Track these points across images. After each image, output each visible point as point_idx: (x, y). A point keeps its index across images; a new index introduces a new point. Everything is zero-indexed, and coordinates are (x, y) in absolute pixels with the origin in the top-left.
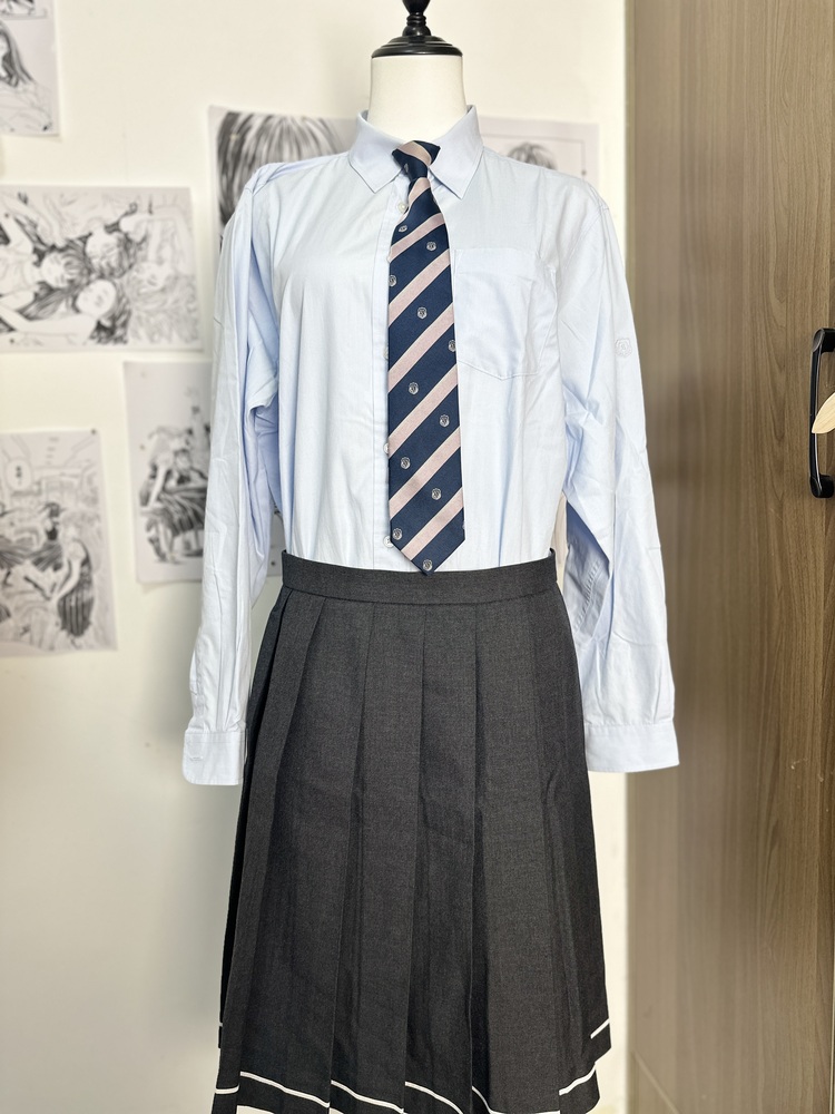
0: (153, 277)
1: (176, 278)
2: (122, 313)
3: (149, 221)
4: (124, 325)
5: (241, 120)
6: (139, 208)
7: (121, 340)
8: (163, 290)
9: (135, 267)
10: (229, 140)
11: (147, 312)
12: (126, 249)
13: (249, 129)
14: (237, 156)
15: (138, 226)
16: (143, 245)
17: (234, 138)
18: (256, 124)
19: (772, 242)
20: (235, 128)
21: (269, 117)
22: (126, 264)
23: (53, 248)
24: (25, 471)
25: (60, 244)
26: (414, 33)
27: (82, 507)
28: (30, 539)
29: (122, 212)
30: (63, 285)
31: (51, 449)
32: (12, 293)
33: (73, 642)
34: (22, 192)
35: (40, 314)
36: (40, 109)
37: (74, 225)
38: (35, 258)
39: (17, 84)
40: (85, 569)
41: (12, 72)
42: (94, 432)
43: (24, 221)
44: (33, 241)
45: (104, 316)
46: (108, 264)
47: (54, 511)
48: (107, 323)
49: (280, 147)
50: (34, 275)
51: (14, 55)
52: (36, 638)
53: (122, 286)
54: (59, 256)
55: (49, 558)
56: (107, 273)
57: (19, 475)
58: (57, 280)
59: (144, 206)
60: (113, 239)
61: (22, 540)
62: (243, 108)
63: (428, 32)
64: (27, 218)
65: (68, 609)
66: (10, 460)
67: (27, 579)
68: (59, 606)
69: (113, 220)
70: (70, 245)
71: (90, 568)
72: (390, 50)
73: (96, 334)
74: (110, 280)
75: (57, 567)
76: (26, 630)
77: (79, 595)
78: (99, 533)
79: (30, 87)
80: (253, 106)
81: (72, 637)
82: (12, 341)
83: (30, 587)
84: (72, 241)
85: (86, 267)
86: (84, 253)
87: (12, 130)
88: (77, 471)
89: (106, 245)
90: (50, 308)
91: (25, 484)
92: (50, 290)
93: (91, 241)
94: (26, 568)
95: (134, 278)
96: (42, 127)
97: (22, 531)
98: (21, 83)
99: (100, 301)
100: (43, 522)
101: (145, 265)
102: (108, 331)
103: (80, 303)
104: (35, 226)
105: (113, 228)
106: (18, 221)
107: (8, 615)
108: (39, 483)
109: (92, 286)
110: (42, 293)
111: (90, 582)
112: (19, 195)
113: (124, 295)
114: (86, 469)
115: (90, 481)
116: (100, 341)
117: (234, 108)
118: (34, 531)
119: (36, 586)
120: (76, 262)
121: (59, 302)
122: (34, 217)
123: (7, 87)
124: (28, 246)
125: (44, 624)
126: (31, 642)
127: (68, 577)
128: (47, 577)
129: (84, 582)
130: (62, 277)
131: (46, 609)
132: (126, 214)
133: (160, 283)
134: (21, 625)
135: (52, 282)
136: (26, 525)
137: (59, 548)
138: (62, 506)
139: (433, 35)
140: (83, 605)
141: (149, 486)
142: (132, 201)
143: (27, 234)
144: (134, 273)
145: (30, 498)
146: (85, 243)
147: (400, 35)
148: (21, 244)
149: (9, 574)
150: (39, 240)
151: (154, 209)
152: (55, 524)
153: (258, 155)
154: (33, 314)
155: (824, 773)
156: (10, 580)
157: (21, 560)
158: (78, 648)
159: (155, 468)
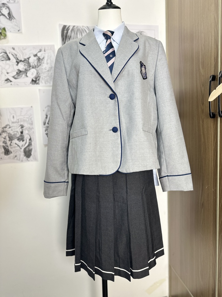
0: (46, 67)
1: (51, 68)
2: (38, 77)
3: (45, 53)
4: (39, 80)
5: (67, 27)
6: (42, 50)
7: (38, 83)
8: (48, 71)
9: (41, 65)
10: (64, 32)
11: (44, 76)
12: (39, 61)
13: (69, 29)
14: (66, 37)
15: (42, 55)
16: (43, 60)
17: (65, 32)
18: (71, 28)
19: (200, 53)
20: (66, 29)
21: (74, 26)
22: (39, 64)
23: (21, 61)
24: (15, 117)
25: (23, 60)
26: (109, 3)
27: (29, 125)
28: (16, 134)
29: (38, 51)
30: (24, 70)
31: (21, 111)
32: (11, 72)
33: (27, 159)
34: (13, 47)
35: (18, 77)
36: (17, 26)
37: (26, 55)
38: (16, 63)
39: (11, 20)
40: (30, 141)
41: (10, 17)
42: (32, 107)
43: (14, 54)
44: (16, 59)
45: (34, 78)
46: (35, 65)
47: (22, 127)
48: (34, 79)
49: (77, 34)
50: (16, 68)
51: (11, 13)
52: (18, 158)
53: (38, 70)
54: (22, 63)
55: (21, 139)
56: (34, 67)
57: (13, 118)
58: (22, 69)
59: (43, 50)
60: (36, 58)
61: (14, 134)
62: (68, 24)
63: (112, 3)
64: (14, 53)
65: (26, 151)
66: (11, 114)
67: (16, 144)
68: (24, 150)
69: (35, 53)
70: (25, 60)
71: (31, 141)
72: (103, 8)
73: (32, 82)
74: (35, 69)
75: (23, 141)
76: (16, 156)
77: (29, 148)
78: (33, 132)
79: (15, 20)
80: (70, 23)
81: (27, 158)
82: (11, 84)
83: (17, 146)
84: (25, 59)
85: (29, 66)
86: (29, 62)
87: (10, 31)
88: (28, 117)
89: (34, 60)
90: (20, 76)
91: (15, 120)
92: (20, 71)
93: (30, 59)
94: (16, 141)
95: (41, 68)
96: (18, 31)
97: (14, 132)
98: (12, 20)
99: (33, 74)
100: (19, 129)
101: (44, 65)
102: (35, 81)
103: (28, 75)
104: (16, 55)
105: (36, 55)
106: (12, 54)
107: (11, 153)
108: (18, 120)
109: (31, 70)
110: (18, 72)
111: (31, 144)
112: (12, 48)
113: (38, 72)
114: (30, 116)
115: (31, 119)
116: (33, 84)
117: (65, 24)
118: (17, 132)
119: (18, 145)
120: (27, 64)
121: (23, 74)
122: (16, 53)
123: (9, 21)
124: (15, 61)
125: (20, 155)
126: (17, 159)
127: (26, 143)
128: (21, 143)
129: (30, 144)
130: (23, 68)
131: (20, 151)
132: (39, 52)
133: (47, 69)
134: (15, 155)
135: (21, 69)
136: (15, 130)
137: (24, 136)
138: (24, 125)
139: (113, 4)
140: (30, 150)
141: (46, 120)
142: (40, 48)
143: (14, 57)
144: (41, 67)
145: (16, 124)
146: (29, 59)
147: (105, 4)
148: (13, 60)
149: (11, 142)
150: (18, 59)
151: (46, 50)
152: (22, 130)
153: (71, 36)
154: (16, 78)
155: (214, 188)
156: (12, 144)
157: (14, 139)
158: (29, 161)
159: (47, 116)
